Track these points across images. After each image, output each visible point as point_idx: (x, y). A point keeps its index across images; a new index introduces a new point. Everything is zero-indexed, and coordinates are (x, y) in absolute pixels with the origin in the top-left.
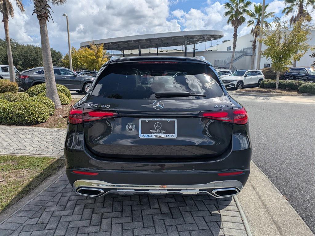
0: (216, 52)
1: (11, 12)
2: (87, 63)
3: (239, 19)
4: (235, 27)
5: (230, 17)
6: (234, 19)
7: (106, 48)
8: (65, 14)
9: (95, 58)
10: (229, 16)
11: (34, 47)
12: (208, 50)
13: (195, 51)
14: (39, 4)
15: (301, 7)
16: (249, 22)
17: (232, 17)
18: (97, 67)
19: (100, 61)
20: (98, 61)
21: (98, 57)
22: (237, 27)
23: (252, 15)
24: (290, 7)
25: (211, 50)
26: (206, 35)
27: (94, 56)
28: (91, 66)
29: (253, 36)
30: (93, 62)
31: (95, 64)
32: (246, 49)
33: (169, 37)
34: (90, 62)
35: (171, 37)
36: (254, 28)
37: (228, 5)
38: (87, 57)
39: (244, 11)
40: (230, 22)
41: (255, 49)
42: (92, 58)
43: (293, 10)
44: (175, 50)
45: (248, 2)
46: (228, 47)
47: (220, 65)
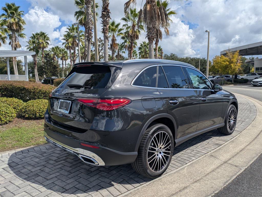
1: (161, 37)
2: (221, 68)
7: (242, 53)
8: (207, 31)
9: (228, 63)
11: (191, 58)
14: (149, 31)
18: (230, 72)
19: (233, 66)
20: (231, 66)
21: (231, 62)
27: (227, 62)
28: (224, 71)
30: (226, 67)
31: (228, 69)
34: (223, 67)
38: (221, 63)
42: (225, 63)
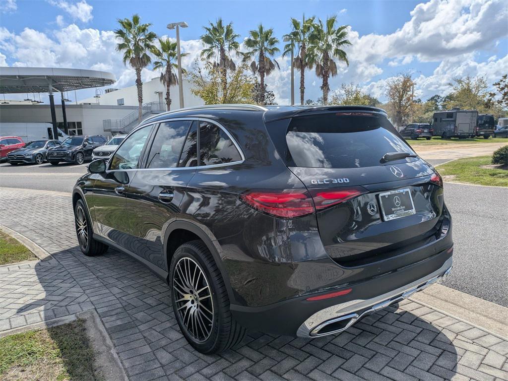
0: (98, 106)
3: (141, 57)
4: (136, 69)
5: (126, 52)
6: (134, 57)
10: (125, 50)
12: (85, 104)
13: (65, 104)
15: (222, 51)
16: (156, 63)
17: (129, 52)
22: (141, 70)
23: (159, 54)
24: (209, 50)
25: (90, 104)
26: (88, 78)
29: (165, 85)
32: (151, 104)
33: (16, 76)
35: (19, 76)
36: (164, 73)
37: (120, 34)
39: (148, 46)
40: (128, 61)
41: (170, 104)
43: (214, 55)
44: (28, 100)
45: (150, 33)
46: (118, 100)
47: (114, 128)
